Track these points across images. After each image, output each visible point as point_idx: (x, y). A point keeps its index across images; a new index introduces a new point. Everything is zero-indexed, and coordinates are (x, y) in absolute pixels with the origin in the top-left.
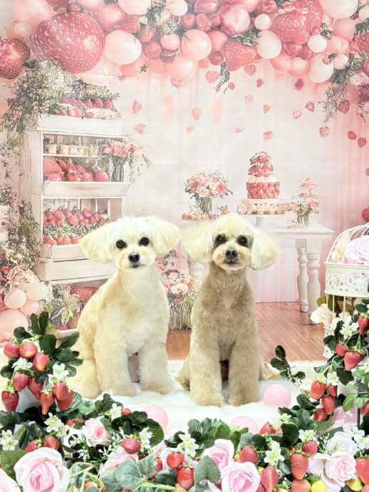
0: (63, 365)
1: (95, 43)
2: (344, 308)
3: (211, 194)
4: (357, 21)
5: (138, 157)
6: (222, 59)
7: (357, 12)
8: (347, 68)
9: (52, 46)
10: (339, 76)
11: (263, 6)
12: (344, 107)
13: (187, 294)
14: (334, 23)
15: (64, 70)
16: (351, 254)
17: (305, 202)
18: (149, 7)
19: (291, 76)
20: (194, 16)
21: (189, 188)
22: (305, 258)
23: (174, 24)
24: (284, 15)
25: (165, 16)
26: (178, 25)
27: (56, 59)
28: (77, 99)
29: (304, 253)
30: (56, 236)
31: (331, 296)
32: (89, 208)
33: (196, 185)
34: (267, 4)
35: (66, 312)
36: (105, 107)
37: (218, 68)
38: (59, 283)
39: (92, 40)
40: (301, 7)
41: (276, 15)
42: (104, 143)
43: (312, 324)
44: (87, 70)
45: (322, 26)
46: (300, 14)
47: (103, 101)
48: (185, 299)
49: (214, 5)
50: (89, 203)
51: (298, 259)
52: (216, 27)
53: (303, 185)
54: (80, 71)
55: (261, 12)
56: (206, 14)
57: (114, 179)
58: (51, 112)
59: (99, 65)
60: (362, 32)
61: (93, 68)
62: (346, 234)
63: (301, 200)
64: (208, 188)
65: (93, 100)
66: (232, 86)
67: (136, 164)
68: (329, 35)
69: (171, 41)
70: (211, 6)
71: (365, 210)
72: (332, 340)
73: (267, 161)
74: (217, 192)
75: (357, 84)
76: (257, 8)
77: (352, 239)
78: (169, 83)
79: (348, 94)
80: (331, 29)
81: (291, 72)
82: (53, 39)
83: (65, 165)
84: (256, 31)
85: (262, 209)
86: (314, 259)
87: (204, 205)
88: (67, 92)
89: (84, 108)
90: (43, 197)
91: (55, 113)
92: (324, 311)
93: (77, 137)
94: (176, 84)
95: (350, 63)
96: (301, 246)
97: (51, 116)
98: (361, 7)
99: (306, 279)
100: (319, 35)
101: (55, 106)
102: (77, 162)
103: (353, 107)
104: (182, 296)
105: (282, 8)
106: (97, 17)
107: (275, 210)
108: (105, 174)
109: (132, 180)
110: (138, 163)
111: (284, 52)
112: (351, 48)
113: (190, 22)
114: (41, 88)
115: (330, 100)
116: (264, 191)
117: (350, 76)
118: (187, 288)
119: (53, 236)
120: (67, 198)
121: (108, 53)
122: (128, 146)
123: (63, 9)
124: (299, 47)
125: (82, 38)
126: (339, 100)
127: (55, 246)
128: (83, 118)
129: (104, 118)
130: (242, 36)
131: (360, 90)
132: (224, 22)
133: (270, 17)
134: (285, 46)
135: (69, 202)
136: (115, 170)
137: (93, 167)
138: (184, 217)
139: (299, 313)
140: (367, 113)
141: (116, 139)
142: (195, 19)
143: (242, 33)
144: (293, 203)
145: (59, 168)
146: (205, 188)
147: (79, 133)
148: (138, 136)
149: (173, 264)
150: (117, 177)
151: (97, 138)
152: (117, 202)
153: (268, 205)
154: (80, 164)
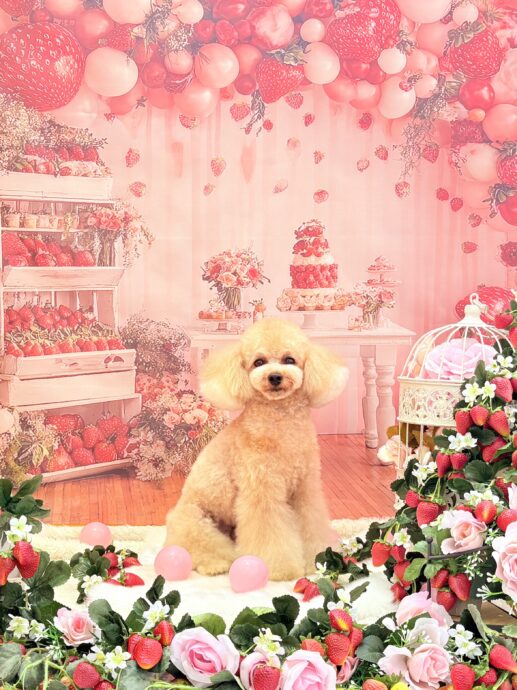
1: (71, 67)
2: (422, 441)
3: (239, 282)
4: (450, 26)
5: (135, 230)
6: (254, 85)
7: (451, 13)
8: (436, 96)
9: (10, 73)
10: (422, 108)
12: (431, 154)
13: (206, 424)
14: (416, 29)
15: (28, 106)
16: (433, 365)
17: (373, 292)
18: (147, 12)
19: (354, 110)
20: (213, 24)
21: (208, 274)
22: (373, 372)
23: (185, 37)
24: (343, 19)
25: (171, 25)
26: (189, 38)
27: (16, 91)
28: (47, 148)
29: (373, 365)
30: (22, 343)
31: (404, 424)
32: (67, 305)
33: (217, 269)
34: (317, 3)
35: (38, 451)
36: (87, 158)
38: (28, 409)
39: (68, 63)
40: (368, 6)
41: (332, 19)
42: (86, 211)
43: (382, 465)
44: (60, 106)
45: (398, 35)
46: (367, 18)
47: (84, 151)
48: (204, 430)
49: (242, 7)
50: (68, 297)
51: (364, 373)
52: (246, 39)
53: (372, 268)
54: (51, 108)
55: (310, 16)
56: (231, 21)
57: (101, 263)
58: (11, 168)
59: (77, 97)
60: (457, 42)
61: (69, 101)
62: (428, 338)
63: (368, 290)
64: (235, 273)
65: (69, 149)
66: (268, 125)
67: (133, 240)
68: (408, 47)
69: (182, 61)
70: (237, 9)
71: (460, 302)
73: (319, 233)
74: (248, 280)
75: (450, 119)
76: (303, 9)
78: (177, 121)
79: (436, 134)
80: (411, 39)
81: (354, 103)
82: (12, 62)
83: (32, 242)
84: (303, 44)
85: (311, 304)
86: (388, 374)
87: (230, 298)
88: (32, 138)
89: (57, 161)
90: (2, 289)
91: (16, 170)
92: (395, 445)
93: (48, 202)
94: (187, 121)
95: (440, 88)
96: (367, 356)
97: (13, 174)
98: (458, 5)
99: (374, 401)
100: (395, 48)
101: (17, 159)
102: (49, 239)
103: (444, 153)
104: (199, 427)
105: (341, 9)
106: (73, 28)
107: (331, 304)
108: (89, 256)
109: (128, 264)
110: (135, 238)
111: (343, 73)
112: (441, 67)
113: (206, 33)
115: (410, 144)
116: (315, 277)
117: (439, 108)
118: (207, 415)
119: (18, 343)
120: (37, 290)
121: (88, 78)
122: (120, 214)
123: (25, 18)
124: (364, 66)
125: (53, 60)
126: (424, 142)
127: (22, 359)
128: (56, 175)
129: (85, 175)
130: (283, 52)
131: (454, 128)
132: (257, 31)
133: (324, 23)
134: (344, 65)
135: (39, 296)
136: (103, 249)
137: (72, 246)
138: (202, 316)
139: (364, 449)
140: (464, 160)
141: (103, 205)
142: (214, 28)
143: (282, 47)
144: (357, 294)
145: (24, 247)
146: (230, 273)
147: (51, 196)
148: (134, 200)
149: (187, 382)
150: (105, 259)
151: (77, 203)
152: (106, 295)
153: (321, 298)
154: (53, 240)
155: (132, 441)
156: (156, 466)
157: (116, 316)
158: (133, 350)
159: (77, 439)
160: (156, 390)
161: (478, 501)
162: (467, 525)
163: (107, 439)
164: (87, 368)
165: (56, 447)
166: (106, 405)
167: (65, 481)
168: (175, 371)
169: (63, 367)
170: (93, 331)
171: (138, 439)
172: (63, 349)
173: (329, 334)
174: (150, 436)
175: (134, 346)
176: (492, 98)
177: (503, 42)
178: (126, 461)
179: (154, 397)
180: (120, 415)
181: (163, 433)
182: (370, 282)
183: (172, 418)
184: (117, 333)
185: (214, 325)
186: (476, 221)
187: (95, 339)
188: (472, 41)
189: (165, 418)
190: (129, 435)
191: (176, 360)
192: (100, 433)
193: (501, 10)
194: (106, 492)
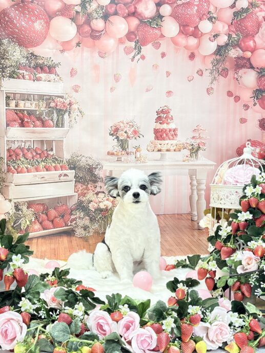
0: (19, 256)
1: (43, 26)
2: (223, 216)
3: (128, 137)
4: (234, 10)
5: (75, 109)
6: (136, 37)
7: (235, 3)
8: (227, 45)
9: (11, 28)
10: (220, 50)
12: (224, 73)
13: (111, 208)
14: (217, 11)
15: (20, 45)
16: (229, 178)
17: (196, 143)
19: (186, 51)
20: (115, 6)
21: (112, 132)
22: (195, 183)
23: (101, 12)
24: (181, 5)
25: (94, 6)
26: (103, 13)
27: (14, 38)
28: (30, 67)
29: (195, 179)
30: (16, 167)
31: (214, 208)
32: (39, 147)
33: (117, 130)
35: (24, 222)
36: (50, 72)
37: (133, 44)
38: (19, 200)
39: (41, 23)
41: (175, 5)
43: (199, 229)
44: (37, 45)
45: (208, 13)
46: (193, 5)
47: (48, 68)
50: (40, 143)
51: (191, 183)
52: (132, 14)
53: (194, 130)
54: (32, 46)
55: (164, 3)
56: (124, 4)
57: (57, 126)
58: (11, 76)
59: (45, 41)
60: (238, 17)
61: (41, 43)
62: (226, 164)
63: (193, 141)
64: (126, 132)
65: (41, 68)
66: (143, 58)
67: (73, 115)
68: (214, 20)
69: (99, 24)
71: (238, 148)
72: (213, 239)
73: (169, 112)
74: (132, 135)
75: (234, 56)
77: (229, 167)
78: (97, 55)
79: (227, 63)
80: (215, 16)
81: (186, 47)
82: (12, 22)
83: (21, 115)
84: (160, 17)
85: (164, 148)
86: (202, 183)
87: (123, 144)
88: (22, 62)
89: (35, 74)
90: (6, 139)
91: (14, 78)
92: (208, 219)
93: (30, 94)
94: (102, 55)
95: (229, 41)
96: (192, 174)
97: (11, 79)
99: (196, 197)
100: (207, 20)
101: (14, 72)
102: (30, 113)
103: (231, 74)
104: (107, 210)
106: (43, 6)
107: (174, 148)
108: (51, 122)
109: (71, 127)
110: (75, 114)
111: (181, 32)
112: (229, 30)
113: (112, 10)
114: (3, 59)
115: (214, 68)
116: (166, 135)
117: (228, 51)
118: (111, 204)
119: (14, 167)
120: (24, 140)
121: (52, 33)
122: (67, 102)
124: (192, 29)
125: (33, 22)
126: (221, 68)
127: (16, 175)
128: (34, 81)
129: (49, 81)
130: (151, 20)
131: (236, 61)
132: (137, 10)
133: (171, 6)
134: (182, 28)
135: (25, 142)
136: (58, 118)
137: (42, 117)
138: (109, 153)
139: (190, 222)
140: (241, 77)
141: (58, 97)
142: (116, 8)
143: (150, 18)
144: (187, 143)
145: (17, 117)
146: (123, 132)
147: (31, 92)
148: (74, 94)
149: (101, 187)
150: (59, 124)
151: (45, 95)
152: (60, 142)
153: (169, 145)
154: (32, 114)
155: (73, 217)
156: (85, 230)
157: (65, 153)
158: (74, 171)
159: (44, 216)
160: (85, 191)
161: (255, 246)
163: (60, 216)
164: (49, 179)
165: (33, 220)
166: (59, 198)
167: (38, 238)
168: (95, 182)
169: (37, 179)
170: (53, 161)
171: (76, 216)
172: (37, 170)
173: (173, 163)
174: (82, 214)
175: (74, 168)
176: (255, 46)
177: (261, 18)
178: (70, 227)
179: (84, 195)
180: (67, 204)
181: (89, 213)
183: (93, 206)
184: (65, 162)
185: (115, 158)
186: (246, 107)
187: (54, 165)
188: (245, 18)
189: (90, 205)
190: (71, 214)
191: (95, 176)
192: (56, 213)
193: (259, 2)
194: (59, 243)
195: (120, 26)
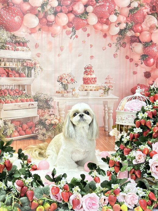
0: (8, 153)
1: (19, 19)
2: (124, 130)
3: (68, 83)
4: (130, 8)
5: (38, 67)
6: (73, 25)
7: (130, 4)
8: (125, 29)
9: (1, 21)
10: (122, 32)
11: (90, 2)
12: (124, 45)
13: (58, 124)
14: (120, 9)
15: (7, 30)
16: (127, 107)
17: (107, 86)
18: (42, 3)
20: (61, 7)
21: (59, 80)
22: (107, 109)
24: (99, 6)
25: (49, 7)
26: (54, 11)
27: (3, 26)
28: (12, 43)
29: (106, 107)
30: (5, 100)
31: (118, 125)
32: (18, 89)
33: (61, 79)
34: (91, 1)
35: (9, 131)
36: (24, 46)
37: (71, 29)
38: (6, 119)
39: (18, 18)
40: (106, 2)
41: (96, 6)
42: (23, 61)
43: (109, 136)
44: (16, 30)
45: (115, 11)
46: (105, 6)
47: (23, 44)
48: (57, 126)
49: (69, 2)
50: (18, 86)
51: (104, 109)
52: (70, 12)
53: (107, 79)
54: (14, 31)
55: (89, 5)
56: (66, 6)
57: (28, 76)
59: (21, 28)
60: (132, 13)
61: (19, 29)
62: (125, 99)
64: (67, 80)
65: (19, 43)
66: (77, 37)
68: (118, 14)
69: (51, 18)
70: (68, 3)
71: (132, 89)
72: (119, 143)
73: (91, 68)
74: (70, 82)
75: (129, 35)
76: (87, 3)
77: (128, 101)
78: (50, 35)
79: (126, 40)
80: (118, 12)
81: (102, 31)
82: (2, 17)
83: (7, 70)
84: (87, 13)
85: (89, 89)
86: (111, 109)
87: (65, 87)
88: (8, 40)
89: (15, 47)
91: (3, 49)
92: (115, 131)
93: (12, 59)
94: (53, 35)
95: (127, 26)
96: (105, 104)
98: (132, 2)
99: (107, 117)
100: (114, 15)
101: (3, 46)
102: (12, 69)
103: (128, 45)
104: (56, 124)
105: (98, 3)
106: (20, 8)
107: (95, 89)
108: (24, 74)
109: (35, 77)
110: (38, 69)
111: (99, 22)
112: (127, 20)
113: (59, 10)
115: (118, 42)
116: (90, 81)
117: (126, 32)
118: (58, 121)
119: (3, 100)
120: (9, 84)
121: (25, 23)
122: (33, 62)
123: (6, 5)
124: (105, 20)
125: (14, 17)
126: (122, 42)
127: (4, 104)
128: (15, 51)
129: (23, 51)
130: (81, 15)
131: (131, 38)
132: (73, 9)
133: (93, 7)
134: (99, 19)
135: (10, 86)
136: (28, 72)
137: (19, 72)
138: (57, 92)
139: (104, 131)
140: (134, 48)
141: (28, 60)
142: (61, 8)
143: (81, 14)
144: (102, 86)
145: (5, 72)
146: (65, 80)
147: (13, 57)
148: (37, 58)
149: (52, 112)
150: (29, 75)
151: (21, 59)
152: (29, 86)
153: (92, 87)
154: (14, 70)
155: (36, 128)
156: (43, 136)
157: (32, 92)
158: (37, 102)
159: (20, 128)
160: (43, 114)
161: (143, 148)
162: (141, 156)
163: (29, 128)
164: (24, 107)
165: (14, 130)
166: (29, 118)
167: (17, 140)
168: (49, 108)
169: (16, 107)
170: (25, 97)
171: (38, 128)
172: (16, 101)
173: (94, 98)
174: (42, 127)
175: (37, 101)
176: (142, 30)
177: (145, 13)
178: (35, 134)
179: (43, 116)
180: (33, 121)
181: (45, 126)
182: (106, 83)
183: (48, 122)
184: (32, 97)
185: (61, 95)
186: (137, 65)
187: (26, 99)
188: (136, 13)
189: (46, 122)
190: (35, 127)
191: (49, 105)
192: (27, 126)
193: (145, 4)
194: (29, 143)
195: (64, 19)
